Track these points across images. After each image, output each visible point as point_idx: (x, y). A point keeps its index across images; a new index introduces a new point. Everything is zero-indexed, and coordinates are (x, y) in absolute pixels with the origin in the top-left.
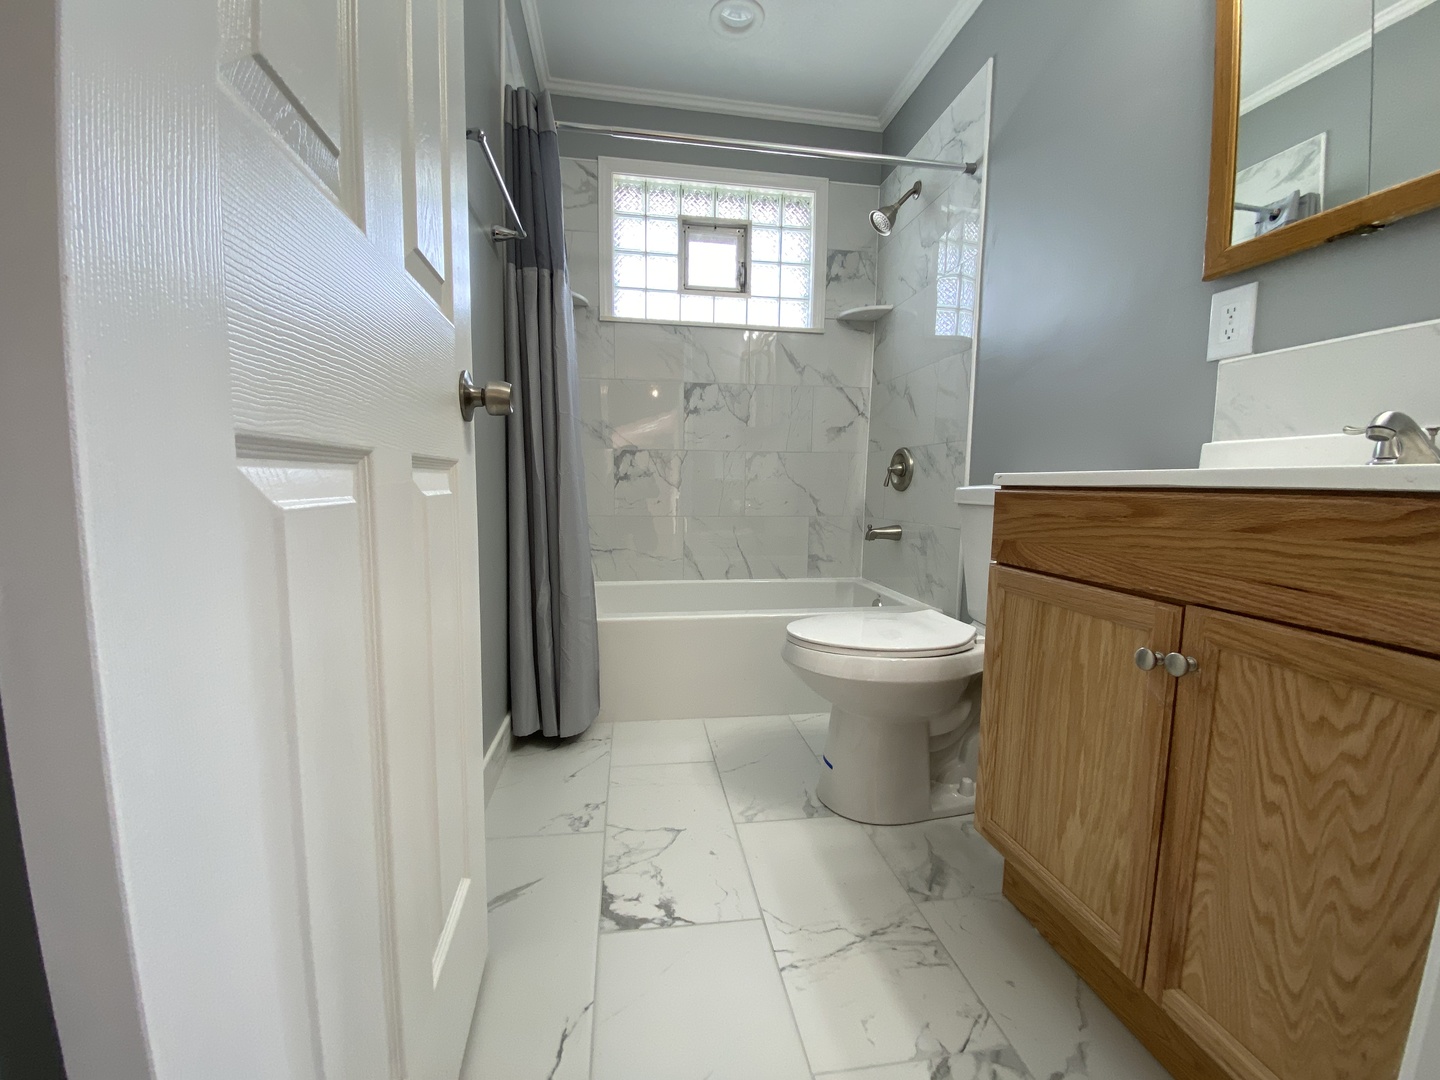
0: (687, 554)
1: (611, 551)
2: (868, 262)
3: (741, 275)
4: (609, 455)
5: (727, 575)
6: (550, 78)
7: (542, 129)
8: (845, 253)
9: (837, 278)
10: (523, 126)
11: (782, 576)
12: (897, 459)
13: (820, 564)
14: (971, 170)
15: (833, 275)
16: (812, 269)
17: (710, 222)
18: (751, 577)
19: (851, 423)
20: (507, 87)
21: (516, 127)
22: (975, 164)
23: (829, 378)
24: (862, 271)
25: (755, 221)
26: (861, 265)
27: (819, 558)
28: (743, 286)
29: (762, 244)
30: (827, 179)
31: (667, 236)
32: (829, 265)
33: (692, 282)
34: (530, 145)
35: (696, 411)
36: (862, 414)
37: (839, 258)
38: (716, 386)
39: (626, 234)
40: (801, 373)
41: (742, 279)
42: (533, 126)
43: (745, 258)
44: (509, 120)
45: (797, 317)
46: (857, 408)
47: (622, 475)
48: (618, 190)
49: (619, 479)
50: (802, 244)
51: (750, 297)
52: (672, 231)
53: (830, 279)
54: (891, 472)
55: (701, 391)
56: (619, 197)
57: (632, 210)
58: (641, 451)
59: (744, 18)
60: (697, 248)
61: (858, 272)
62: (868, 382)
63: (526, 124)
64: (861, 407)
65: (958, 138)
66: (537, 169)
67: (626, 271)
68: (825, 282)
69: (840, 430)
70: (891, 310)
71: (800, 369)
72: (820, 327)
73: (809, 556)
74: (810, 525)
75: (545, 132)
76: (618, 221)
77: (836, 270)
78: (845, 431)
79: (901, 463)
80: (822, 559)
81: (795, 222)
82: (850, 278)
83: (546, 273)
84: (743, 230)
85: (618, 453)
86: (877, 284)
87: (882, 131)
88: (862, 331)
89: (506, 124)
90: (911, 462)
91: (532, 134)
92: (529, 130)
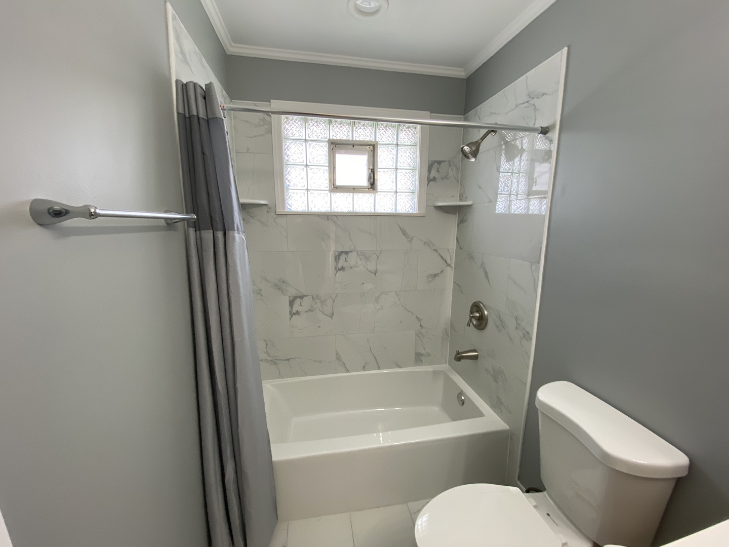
0: (338, 358)
1: (288, 360)
2: (455, 168)
3: (371, 178)
4: (286, 300)
5: (364, 368)
6: (233, 44)
7: (210, 116)
8: (439, 163)
9: (434, 179)
10: (193, 115)
11: (399, 366)
12: (475, 309)
13: (423, 358)
14: (544, 131)
15: (432, 177)
16: (418, 172)
17: (350, 143)
18: (379, 368)
19: (442, 271)
20: (177, 81)
21: (187, 115)
22: (547, 127)
23: (427, 244)
24: (451, 173)
25: (380, 141)
26: (450, 170)
27: (422, 355)
28: (372, 185)
29: (384, 157)
30: (429, 112)
31: (320, 153)
32: (429, 171)
33: (339, 183)
34: (200, 131)
35: (343, 269)
36: (449, 265)
37: (436, 165)
38: (355, 253)
39: (293, 153)
40: (411, 241)
41: (372, 180)
42: (202, 115)
43: (374, 166)
44: (181, 111)
45: (407, 204)
46: (446, 261)
47: (295, 312)
48: (286, 122)
49: (292, 314)
50: (411, 156)
51: (377, 192)
52: (324, 149)
53: (430, 180)
54: (471, 317)
55: (346, 256)
56: (287, 127)
57: (297, 136)
58: (306, 296)
59: (373, 5)
60: (341, 158)
61: (448, 174)
62: (453, 245)
63: (195, 113)
64: (449, 261)
65: (532, 102)
66: (207, 153)
67: (294, 178)
68: (426, 182)
69: (435, 275)
70: (472, 205)
71: (410, 239)
72: (423, 212)
73: (415, 353)
74: (417, 335)
75: (212, 118)
76: (286, 144)
77: (434, 173)
78: (438, 276)
79: (478, 312)
80: (424, 355)
81: (406, 142)
82: (442, 179)
83: (220, 235)
84: (372, 148)
85: (292, 299)
86: (461, 182)
87: (466, 78)
88: (449, 213)
89: (178, 113)
90: (486, 313)
91: (201, 121)
92: (199, 118)
